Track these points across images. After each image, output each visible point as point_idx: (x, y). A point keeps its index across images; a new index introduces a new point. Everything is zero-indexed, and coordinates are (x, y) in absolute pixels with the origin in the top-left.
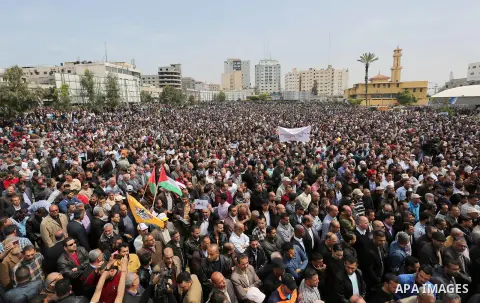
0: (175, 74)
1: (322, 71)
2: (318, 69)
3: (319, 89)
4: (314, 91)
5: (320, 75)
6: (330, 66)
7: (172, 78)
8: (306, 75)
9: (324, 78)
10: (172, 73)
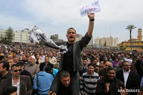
0: (56, 37)
1: (108, 38)
2: (106, 38)
3: (107, 44)
4: (105, 45)
5: (107, 40)
6: (111, 37)
7: (55, 39)
8: (102, 40)
9: (109, 41)
10: (55, 37)
